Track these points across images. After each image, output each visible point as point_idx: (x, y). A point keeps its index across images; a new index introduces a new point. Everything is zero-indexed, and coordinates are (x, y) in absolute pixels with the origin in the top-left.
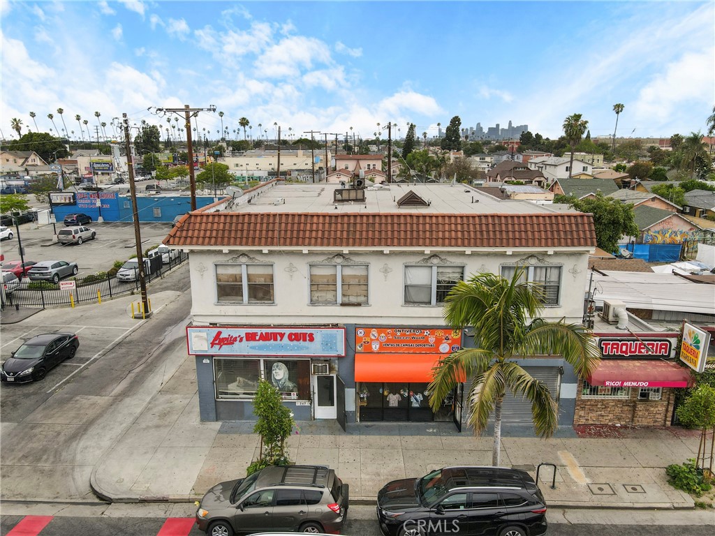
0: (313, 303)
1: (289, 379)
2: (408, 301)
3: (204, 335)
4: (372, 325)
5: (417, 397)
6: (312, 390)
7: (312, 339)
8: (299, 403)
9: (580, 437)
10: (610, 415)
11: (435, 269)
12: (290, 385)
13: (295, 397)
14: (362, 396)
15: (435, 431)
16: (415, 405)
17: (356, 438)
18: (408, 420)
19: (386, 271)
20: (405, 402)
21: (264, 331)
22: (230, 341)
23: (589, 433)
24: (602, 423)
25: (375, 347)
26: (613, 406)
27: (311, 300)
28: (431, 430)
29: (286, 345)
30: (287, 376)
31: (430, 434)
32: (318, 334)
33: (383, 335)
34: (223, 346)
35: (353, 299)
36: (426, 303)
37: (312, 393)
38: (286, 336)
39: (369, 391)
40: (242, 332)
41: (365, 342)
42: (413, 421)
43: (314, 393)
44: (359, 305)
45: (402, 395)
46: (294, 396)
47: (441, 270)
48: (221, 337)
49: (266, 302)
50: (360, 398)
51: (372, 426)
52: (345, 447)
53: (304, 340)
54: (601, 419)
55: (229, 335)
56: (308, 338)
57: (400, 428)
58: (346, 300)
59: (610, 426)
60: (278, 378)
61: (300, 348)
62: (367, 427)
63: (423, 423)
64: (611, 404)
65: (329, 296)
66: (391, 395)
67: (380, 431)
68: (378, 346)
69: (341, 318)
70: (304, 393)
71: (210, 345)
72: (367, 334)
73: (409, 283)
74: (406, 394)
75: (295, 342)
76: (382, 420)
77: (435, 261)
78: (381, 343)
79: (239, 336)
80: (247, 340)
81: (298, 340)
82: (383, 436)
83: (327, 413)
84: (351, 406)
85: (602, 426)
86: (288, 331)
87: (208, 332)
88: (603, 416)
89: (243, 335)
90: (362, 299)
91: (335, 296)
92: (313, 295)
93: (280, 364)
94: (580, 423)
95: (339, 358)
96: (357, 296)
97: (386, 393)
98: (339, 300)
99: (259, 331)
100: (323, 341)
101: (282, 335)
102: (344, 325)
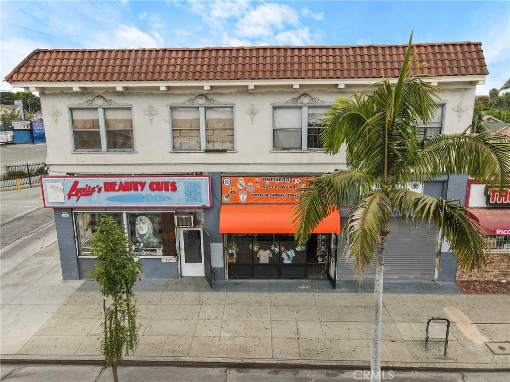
0: (175, 150)
1: (154, 234)
2: (277, 146)
3: (60, 185)
4: (239, 173)
5: (289, 253)
6: (177, 245)
7: (174, 189)
8: (165, 260)
9: (465, 293)
10: (496, 271)
11: (305, 109)
12: (155, 240)
13: (161, 253)
14: (230, 252)
15: (307, 287)
16: (287, 261)
17: (222, 294)
18: (280, 277)
19: (253, 113)
20: (277, 259)
21: (124, 180)
22: (88, 192)
23: (474, 289)
24: (486, 279)
25: (243, 197)
26: (499, 260)
27: (174, 147)
28: (303, 287)
29: (148, 196)
30: (151, 231)
31: (302, 290)
32: (181, 183)
33: (251, 184)
34: (81, 198)
35: (218, 146)
36: (296, 149)
37: (177, 249)
38: (147, 186)
39: (238, 246)
40: (100, 182)
41: (231, 192)
42: (285, 278)
43: (180, 249)
44: (224, 151)
45: (273, 251)
46: (159, 252)
47: (312, 111)
48: (79, 187)
49: (126, 150)
50: (229, 254)
51: (241, 283)
52: (209, 303)
53: (167, 190)
54: (486, 275)
55: (87, 185)
56: (170, 188)
57: (270, 285)
58: (211, 147)
59: (495, 282)
60: (142, 233)
61: (162, 199)
62: (235, 284)
63: (295, 281)
64: (496, 258)
65: (192, 143)
66: (261, 252)
67: (248, 288)
68: (245, 197)
69: (205, 166)
70: (170, 249)
71: (67, 197)
72: (234, 184)
73: (278, 127)
74: (277, 250)
75: (157, 192)
76: (252, 277)
77: (306, 100)
78: (248, 193)
79: (98, 186)
80: (106, 190)
81: (160, 190)
82: (251, 293)
83: (194, 270)
84: (218, 262)
85: (487, 282)
86: (148, 180)
87: (64, 182)
88: (487, 272)
89: (102, 185)
90: (227, 146)
91: (199, 142)
92: (175, 142)
93: (143, 217)
94: (463, 280)
95: (205, 208)
96: (223, 142)
97: (255, 249)
98: (203, 147)
99: (118, 180)
100: (186, 190)
101: (143, 185)
102: (209, 173)
